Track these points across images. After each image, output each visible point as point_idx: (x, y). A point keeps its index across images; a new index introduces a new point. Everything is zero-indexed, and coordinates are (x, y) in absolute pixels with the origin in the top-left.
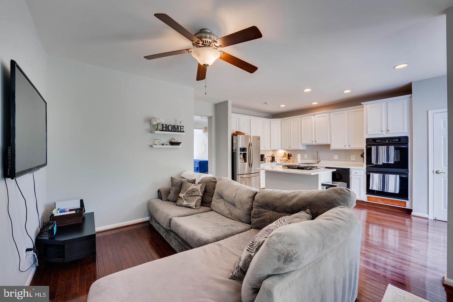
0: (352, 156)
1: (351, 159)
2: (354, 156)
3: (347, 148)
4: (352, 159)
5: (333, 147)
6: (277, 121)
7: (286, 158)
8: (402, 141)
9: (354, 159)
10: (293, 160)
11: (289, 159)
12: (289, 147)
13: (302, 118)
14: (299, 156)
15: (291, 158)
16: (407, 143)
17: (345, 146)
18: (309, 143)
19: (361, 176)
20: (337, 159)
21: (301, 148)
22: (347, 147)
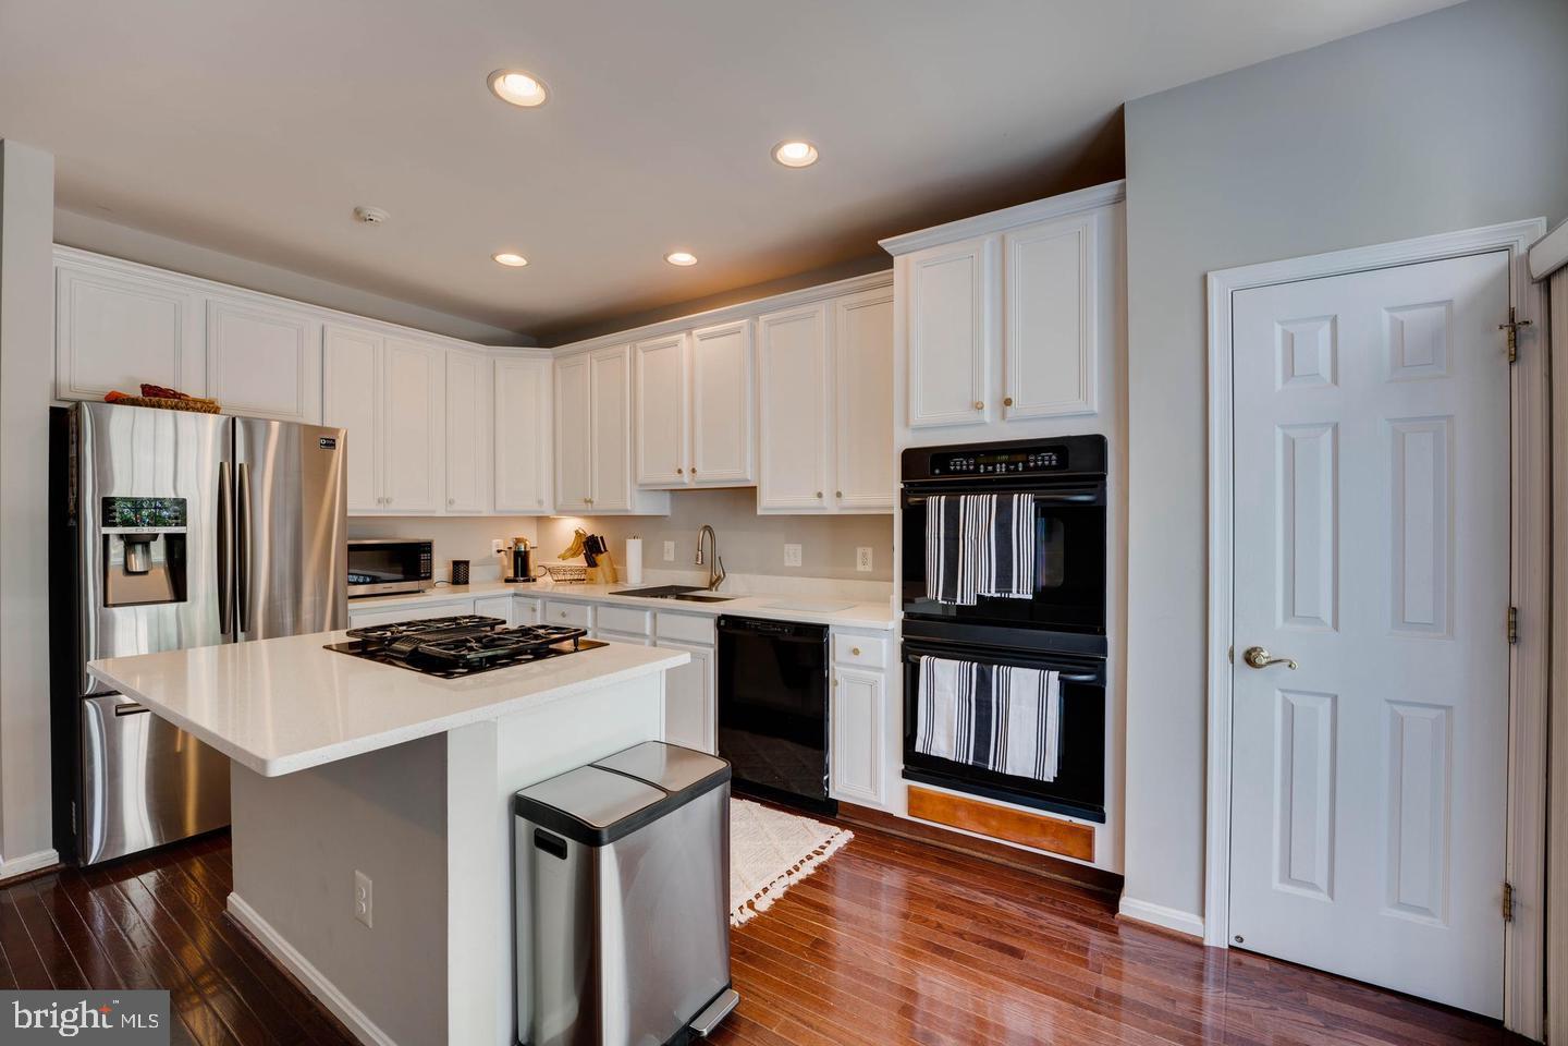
0: (860, 551)
1: (855, 566)
2: (869, 551)
3: (831, 507)
4: (860, 568)
5: (767, 503)
6: (537, 363)
7: (580, 562)
8: (1080, 464)
9: (869, 568)
10: (615, 572)
11: (592, 563)
12: (586, 501)
13: (638, 345)
14: (634, 548)
15: (601, 559)
16: (1097, 480)
17: (820, 495)
18: (670, 478)
19: (880, 669)
20: (799, 564)
21: (639, 506)
22: (825, 504)
